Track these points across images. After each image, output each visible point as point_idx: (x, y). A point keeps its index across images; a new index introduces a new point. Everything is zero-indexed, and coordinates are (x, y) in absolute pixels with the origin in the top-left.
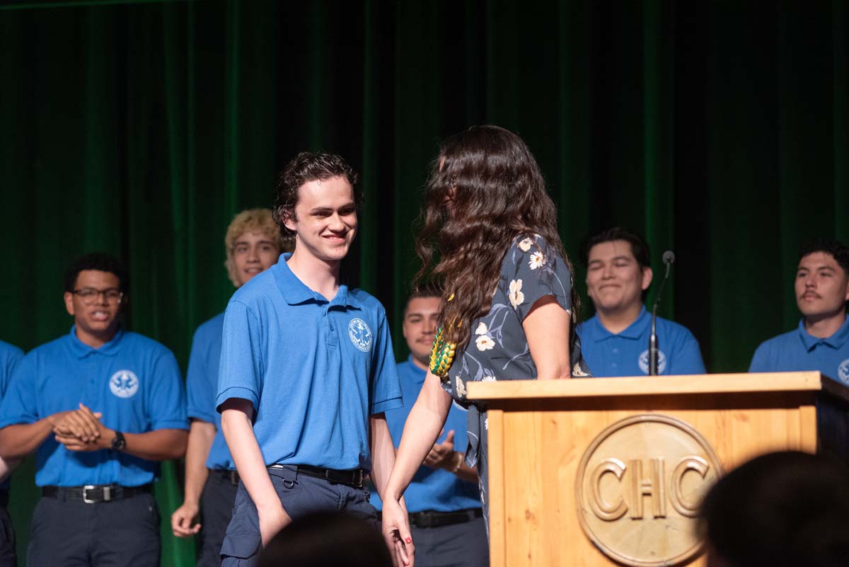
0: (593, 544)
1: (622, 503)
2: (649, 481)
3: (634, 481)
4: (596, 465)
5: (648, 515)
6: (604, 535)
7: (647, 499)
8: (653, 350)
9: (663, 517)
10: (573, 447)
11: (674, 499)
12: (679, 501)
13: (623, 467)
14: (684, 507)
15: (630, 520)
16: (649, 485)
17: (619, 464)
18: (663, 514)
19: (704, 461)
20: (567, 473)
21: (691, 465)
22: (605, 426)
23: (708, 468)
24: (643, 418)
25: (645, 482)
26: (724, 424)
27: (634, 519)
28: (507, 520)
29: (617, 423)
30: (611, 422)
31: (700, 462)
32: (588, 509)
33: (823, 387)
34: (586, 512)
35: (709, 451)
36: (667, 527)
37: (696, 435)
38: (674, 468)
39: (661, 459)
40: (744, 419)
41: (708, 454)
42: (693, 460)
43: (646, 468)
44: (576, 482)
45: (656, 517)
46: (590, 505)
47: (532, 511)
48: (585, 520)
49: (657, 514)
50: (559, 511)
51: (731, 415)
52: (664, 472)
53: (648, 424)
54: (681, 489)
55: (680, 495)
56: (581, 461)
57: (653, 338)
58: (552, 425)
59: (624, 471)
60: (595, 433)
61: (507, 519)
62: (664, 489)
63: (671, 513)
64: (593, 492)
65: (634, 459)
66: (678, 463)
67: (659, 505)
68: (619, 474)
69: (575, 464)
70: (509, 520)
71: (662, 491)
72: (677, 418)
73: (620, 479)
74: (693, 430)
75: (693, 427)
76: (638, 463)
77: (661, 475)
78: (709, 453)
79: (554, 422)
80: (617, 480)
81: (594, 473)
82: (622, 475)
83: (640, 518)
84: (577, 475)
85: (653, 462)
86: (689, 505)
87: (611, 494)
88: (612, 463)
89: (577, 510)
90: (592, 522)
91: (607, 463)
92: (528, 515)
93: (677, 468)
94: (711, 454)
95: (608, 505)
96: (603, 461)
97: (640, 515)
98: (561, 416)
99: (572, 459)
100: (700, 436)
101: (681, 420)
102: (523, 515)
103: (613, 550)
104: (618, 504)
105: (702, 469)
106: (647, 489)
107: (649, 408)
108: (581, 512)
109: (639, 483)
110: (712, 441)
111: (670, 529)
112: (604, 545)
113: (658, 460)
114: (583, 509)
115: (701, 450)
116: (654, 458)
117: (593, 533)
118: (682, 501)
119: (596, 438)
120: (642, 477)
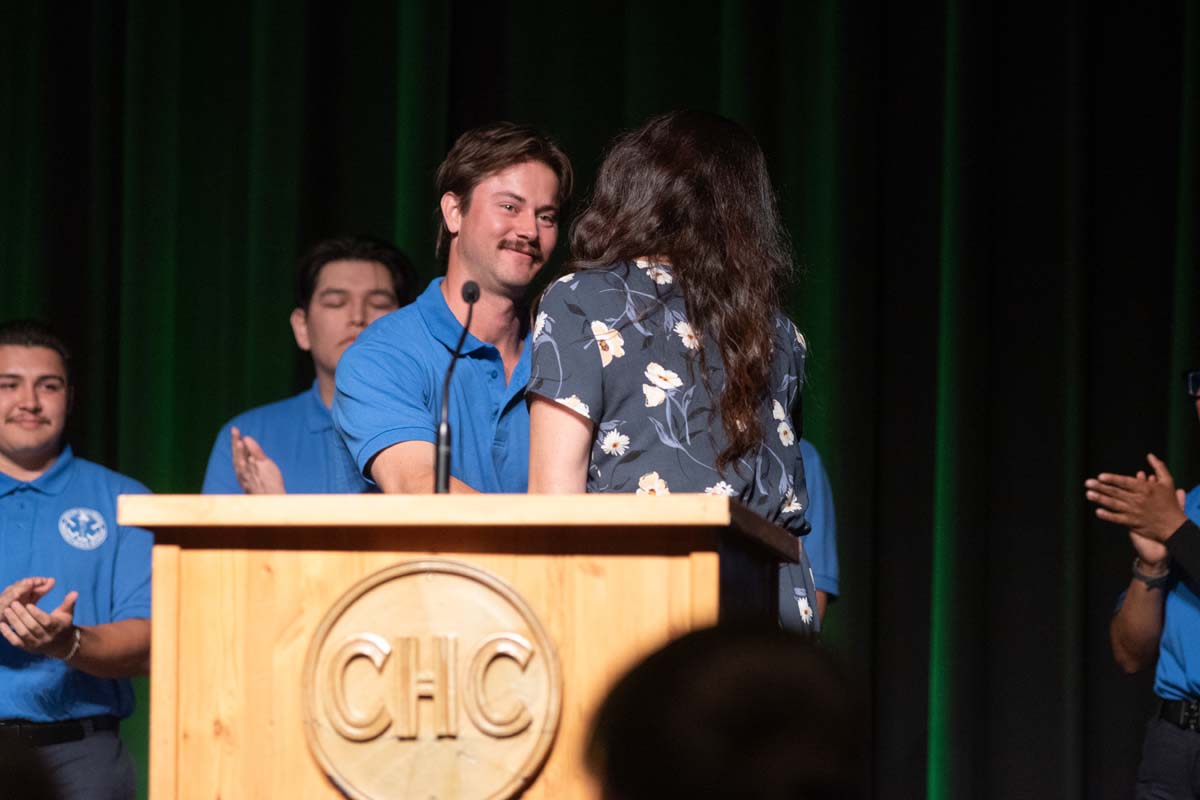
0: (331, 780)
1: (382, 712)
2: (429, 674)
3: (405, 672)
4: (339, 647)
5: (428, 733)
6: (349, 766)
7: (425, 705)
8: (443, 449)
9: (453, 737)
10: (301, 612)
11: (473, 707)
12: (480, 709)
13: (387, 650)
14: (489, 720)
15: (395, 742)
16: (429, 682)
17: (378, 645)
18: (452, 731)
19: (526, 643)
20: (288, 657)
21: (502, 648)
22: (357, 577)
23: (532, 655)
24: (423, 566)
25: (423, 676)
26: (561, 580)
27: (402, 739)
28: (182, 736)
29: (377, 574)
30: (368, 571)
31: (517, 642)
32: (323, 720)
33: (732, 519)
34: (319, 725)
35: (535, 625)
36: (459, 753)
37: (513, 597)
38: (474, 653)
39: (451, 636)
40: (596, 571)
41: (533, 631)
42: (507, 640)
43: (426, 653)
44: (304, 672)
45: (441, 737)
46: (327, 713)
47: (225, 721)
48: (316, 739)
49: (443, 731)
50: (272, 723)
51: (575, 565)
52: (456, 660)
53: (430, 576)
54: (484, 690)
55: (482, 701)
56: (314, 636)
57: (443, 429)
58: (264, 573)
59: (388, 656)
60: (339, 589)
61: (181, 734)
62: (456, 688)
63: (466, 731)
64: (333, 689)
65: (405, 635)
66: (479, 646)
67: (446, 716)
68: (378, 660)
69: (303, 641)
70: (186, 736)
71: (451, 692)
72: (479, 567)
73: (381, 670)
74: (509, 589)
75: (508, 583)
76: (413, 643)
77: (451, 664)
78: (535, 630)
79: (269, 569)
80: (373, 672)
81: (335, 659)
82: (384, 663)
83: (413, 739)
84: (307, 661)
85: (439, 642)
86: (497, 716)
87: (365, 694)
88: (368, 642)
89: (305, 722)
90: (330, 742)
91: (358, 641)
92: (219, 729)
93: (481, 651)
94: (538, 629)
95: (358, 714)
96: (351, 638)
97: (413, 734)
98: (282, 560)
99: (298, 633)
100: (519, 597)
101: (488, 572)
102: (209, 729)
103: (365, 791)
104: (374, 714)
105: (522, 656)
106: (426, 689)
107: (434, 548)
108: (310, 725)
109: (414, 676)
110: (541, 609)
111: (462, 757)
112: (349, 783)
113: (446, 639)
114: (315, 721)
115: (522, 624)
116: (440, 634)
117: (331, 764)
118: (486, 709)
119: (343, 597)
120: (418, 668)
